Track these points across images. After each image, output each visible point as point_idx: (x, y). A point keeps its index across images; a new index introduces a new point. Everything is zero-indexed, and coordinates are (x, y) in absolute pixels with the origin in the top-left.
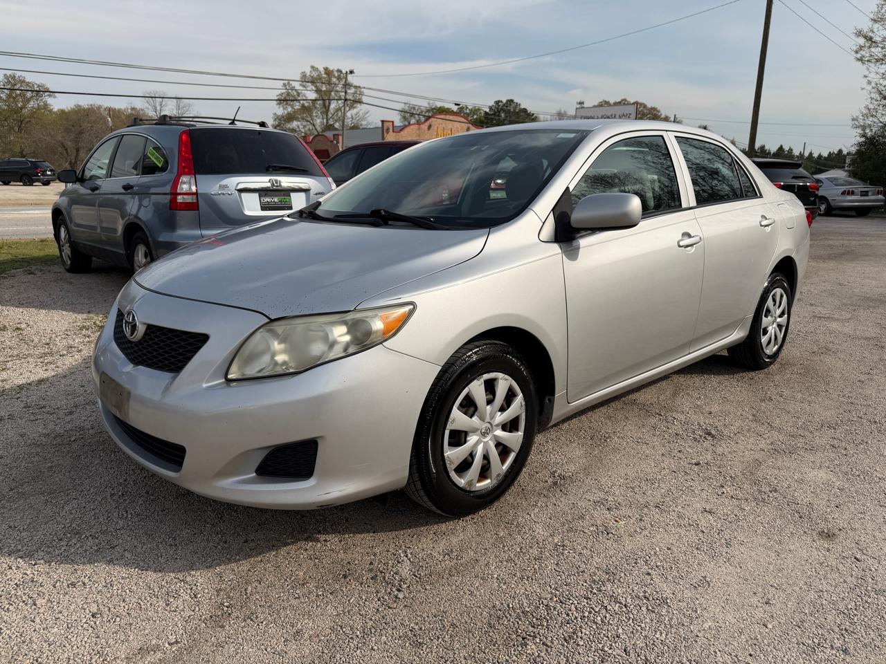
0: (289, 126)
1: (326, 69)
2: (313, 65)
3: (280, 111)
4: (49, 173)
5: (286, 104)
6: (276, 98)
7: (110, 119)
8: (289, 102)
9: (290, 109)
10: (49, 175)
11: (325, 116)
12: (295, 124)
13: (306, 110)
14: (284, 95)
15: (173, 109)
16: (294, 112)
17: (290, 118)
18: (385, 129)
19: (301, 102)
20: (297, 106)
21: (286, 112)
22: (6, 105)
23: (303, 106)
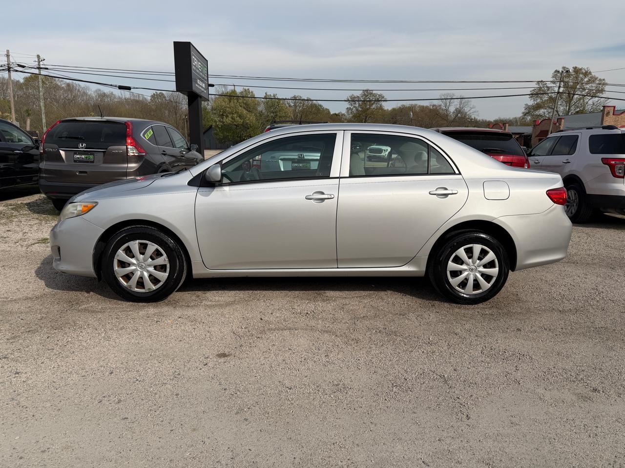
0: (537, 113)
1: (575, 68)
2: (564, 66)
3: (531, 102)
4: (358, 148)
5: (537, 97)
6: (529, 93)
7: (412, 113)
8: (539, 95)
9: (539, 100)
10: (358, 149)
11: (568, 105)
12: (542, 111)
13: (552, 100)
14: (536, 91)
15: (457, 105)
16: (542, 102)
17: (538, 107)
18: (605, 113)
19: (550, 95)
20: (546, 98)
21: (536, 103)
22: (361, 108)
23: (551, 98)
